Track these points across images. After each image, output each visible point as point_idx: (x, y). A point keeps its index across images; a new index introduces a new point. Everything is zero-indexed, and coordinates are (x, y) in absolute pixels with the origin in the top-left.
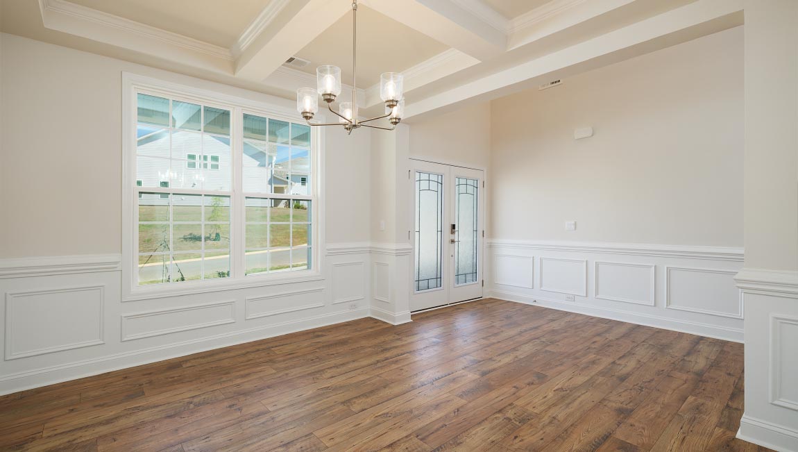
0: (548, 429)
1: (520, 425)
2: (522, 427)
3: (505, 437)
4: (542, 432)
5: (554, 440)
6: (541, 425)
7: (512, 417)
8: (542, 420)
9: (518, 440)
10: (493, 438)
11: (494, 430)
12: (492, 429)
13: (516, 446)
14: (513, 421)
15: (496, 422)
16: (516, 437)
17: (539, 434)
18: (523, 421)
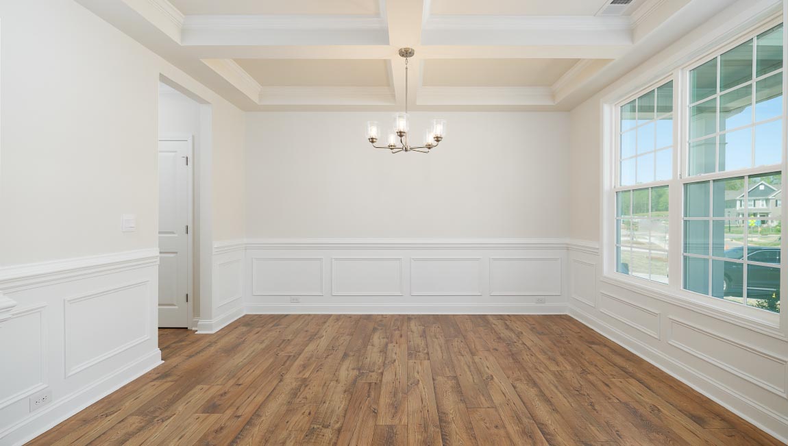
0: (285, 434)
1: (312, 426)
2: (309, 424)
3: (318, 410)
4: (290, 429)
5: (276, 426)
6: (293, 436)
7: (324, 430)
8: (293, 442)
9: (307, 412)
10: (326, 405)
11: (330, 411)
12: (332, 412)
13: (305, 407)
14: (321, 427)
15: (334, 418)
16: (310, 414)
17: (291, 426)
18: (311, 431)
